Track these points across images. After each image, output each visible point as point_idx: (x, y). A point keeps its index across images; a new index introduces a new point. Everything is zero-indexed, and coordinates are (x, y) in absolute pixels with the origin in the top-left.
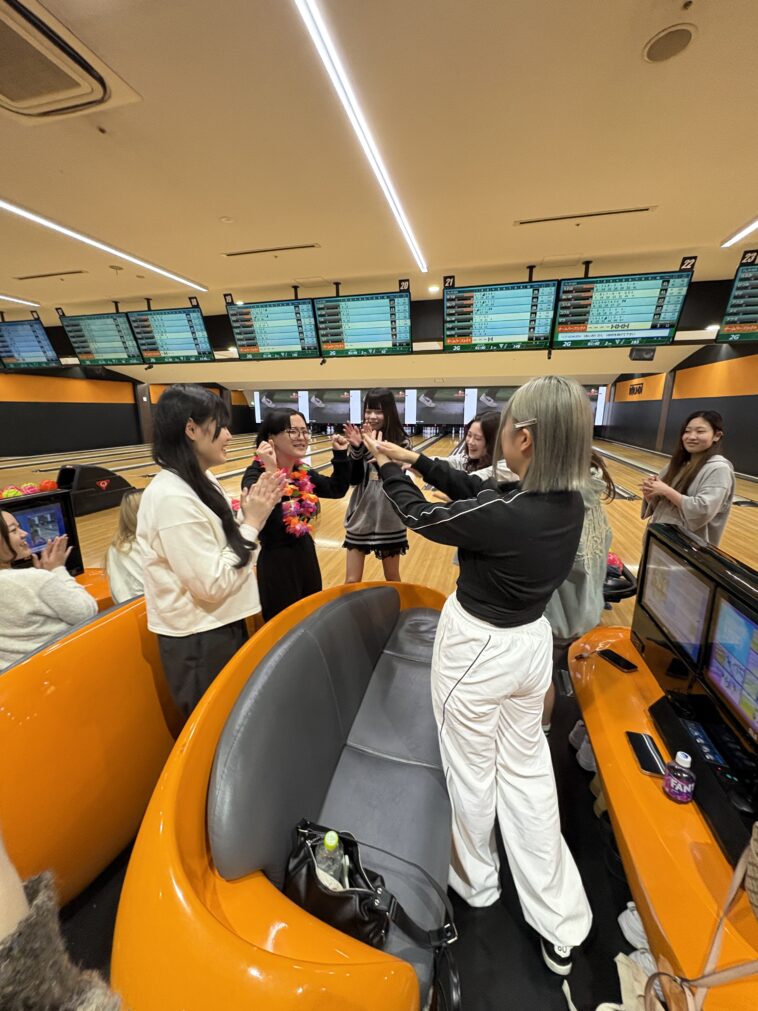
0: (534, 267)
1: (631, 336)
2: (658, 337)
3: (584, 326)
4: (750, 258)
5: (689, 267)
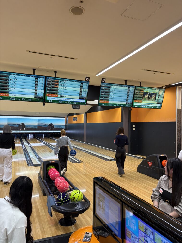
0: (35, 69)
1: (73, 101)
2: (82, 102)
3: (56, 95)
4: (103, 81)
5: (88, 80)
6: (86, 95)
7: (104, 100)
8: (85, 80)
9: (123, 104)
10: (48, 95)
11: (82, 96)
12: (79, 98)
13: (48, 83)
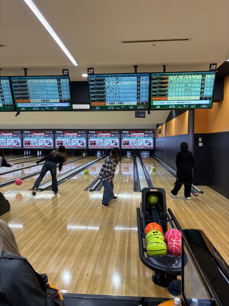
1: (52, 106)
2: (65, 107)
3: (28, 100)
4: (91, 71)
5: (66, 74)
6: (69, 96)
7: (98, 101)
8: (62, 75)
9: (133, 105)
10: (17, 101)
11: (63, 98)
12: (59, 102)
13: (14, 85)
